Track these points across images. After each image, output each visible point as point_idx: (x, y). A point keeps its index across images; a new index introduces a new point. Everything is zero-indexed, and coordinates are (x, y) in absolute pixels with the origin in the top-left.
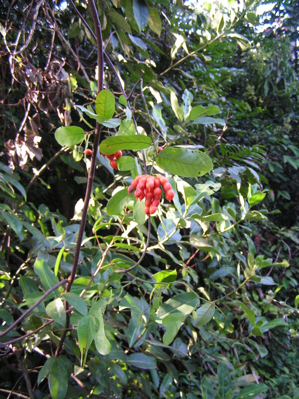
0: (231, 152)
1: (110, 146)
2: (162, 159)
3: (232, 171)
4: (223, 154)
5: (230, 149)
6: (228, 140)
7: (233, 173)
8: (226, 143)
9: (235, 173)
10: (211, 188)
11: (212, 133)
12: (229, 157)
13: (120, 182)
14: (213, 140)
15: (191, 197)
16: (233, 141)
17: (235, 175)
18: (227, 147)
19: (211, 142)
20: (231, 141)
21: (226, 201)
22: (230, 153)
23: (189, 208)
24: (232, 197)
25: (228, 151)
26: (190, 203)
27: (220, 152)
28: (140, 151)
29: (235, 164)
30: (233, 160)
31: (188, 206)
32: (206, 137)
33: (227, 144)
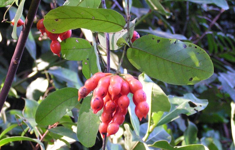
0: (224, 46)
1: (60, 20)
2: (137, 51)
3: (225, 79)
4: (211, 49)
5: (223, 41)
6: (222, 26)
7: (227, 83)
8: (219, 31)
9: (230, 84)
10: (192, 105)
11: (199, 12)
12: (221, 55)
13: (43, 73)
14: (198, 23)
15: (160, 112)
16: (230, 28)
17: (230, 87)
18: (219, 39)
19: (195, 25)
20: (227, 29)
21: (205, 127)
22: (223, 48)
23: (153, 130)
24: (216, 121)
25: (219, 44)
26: (155, 122)
27: (206, 44)
28: (102, 34)
29: (229, 68)
30: (225, 60)
31: (152, 127)
32: (188, 18)
33: (220, 34)
